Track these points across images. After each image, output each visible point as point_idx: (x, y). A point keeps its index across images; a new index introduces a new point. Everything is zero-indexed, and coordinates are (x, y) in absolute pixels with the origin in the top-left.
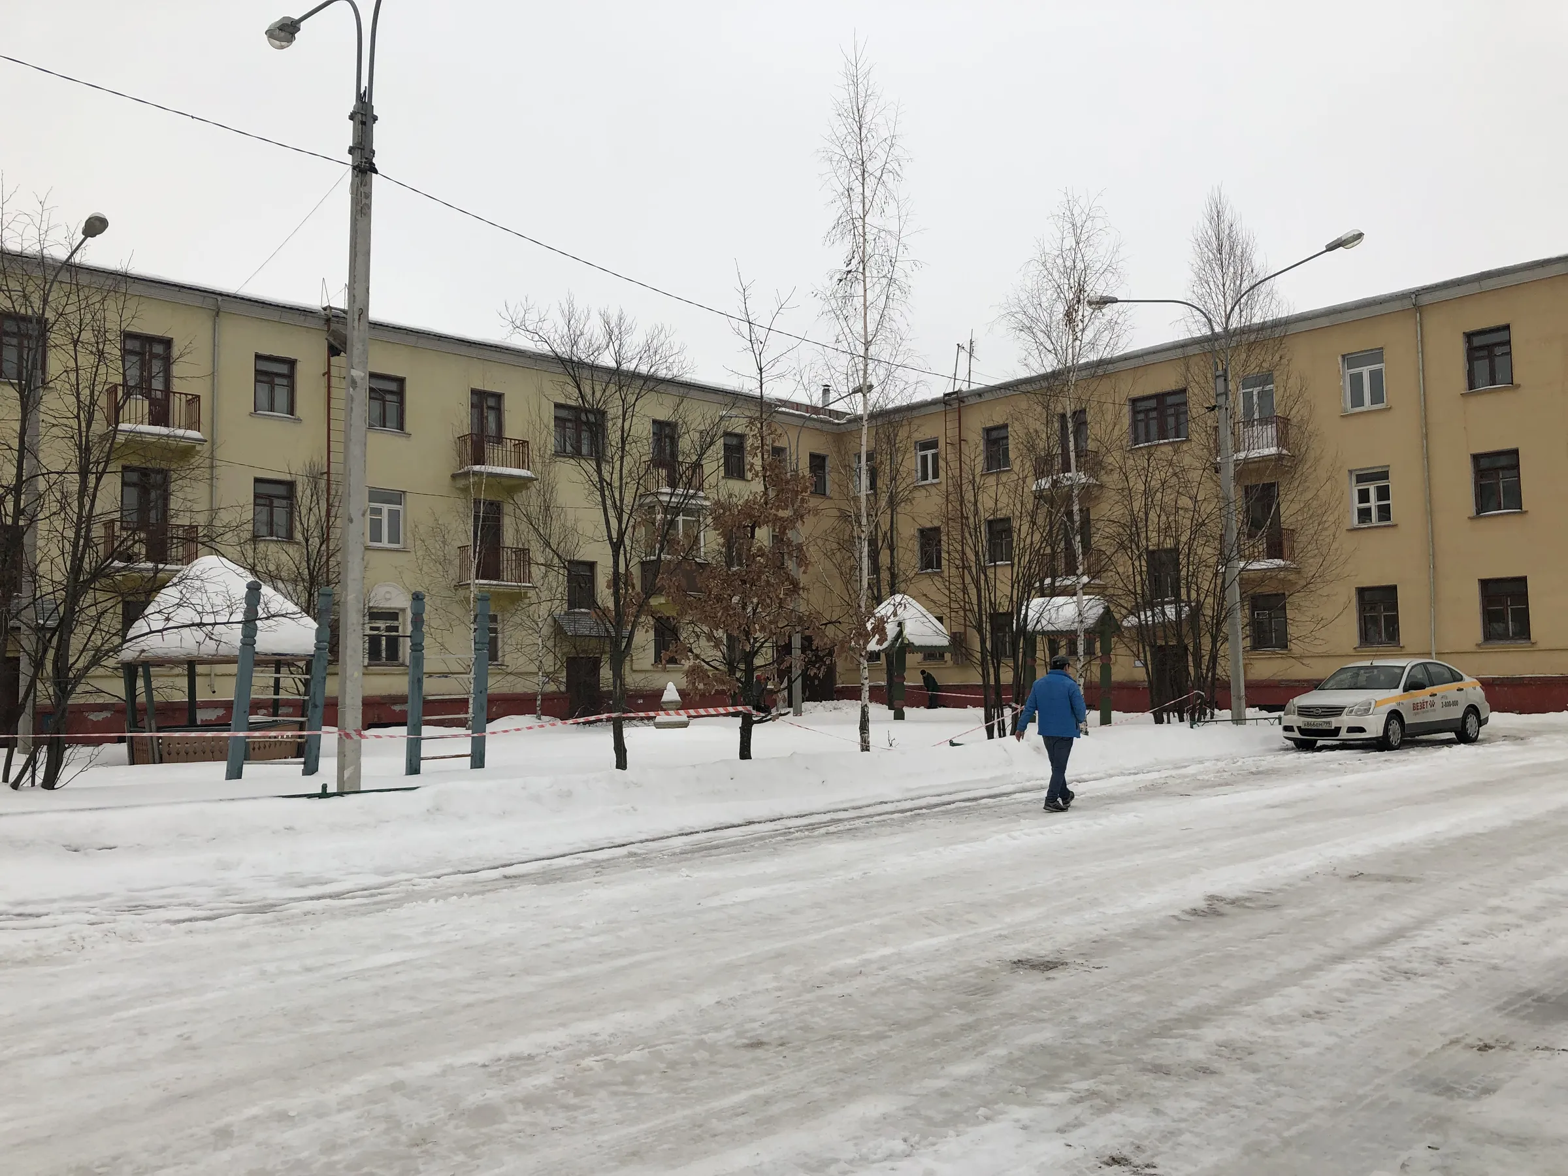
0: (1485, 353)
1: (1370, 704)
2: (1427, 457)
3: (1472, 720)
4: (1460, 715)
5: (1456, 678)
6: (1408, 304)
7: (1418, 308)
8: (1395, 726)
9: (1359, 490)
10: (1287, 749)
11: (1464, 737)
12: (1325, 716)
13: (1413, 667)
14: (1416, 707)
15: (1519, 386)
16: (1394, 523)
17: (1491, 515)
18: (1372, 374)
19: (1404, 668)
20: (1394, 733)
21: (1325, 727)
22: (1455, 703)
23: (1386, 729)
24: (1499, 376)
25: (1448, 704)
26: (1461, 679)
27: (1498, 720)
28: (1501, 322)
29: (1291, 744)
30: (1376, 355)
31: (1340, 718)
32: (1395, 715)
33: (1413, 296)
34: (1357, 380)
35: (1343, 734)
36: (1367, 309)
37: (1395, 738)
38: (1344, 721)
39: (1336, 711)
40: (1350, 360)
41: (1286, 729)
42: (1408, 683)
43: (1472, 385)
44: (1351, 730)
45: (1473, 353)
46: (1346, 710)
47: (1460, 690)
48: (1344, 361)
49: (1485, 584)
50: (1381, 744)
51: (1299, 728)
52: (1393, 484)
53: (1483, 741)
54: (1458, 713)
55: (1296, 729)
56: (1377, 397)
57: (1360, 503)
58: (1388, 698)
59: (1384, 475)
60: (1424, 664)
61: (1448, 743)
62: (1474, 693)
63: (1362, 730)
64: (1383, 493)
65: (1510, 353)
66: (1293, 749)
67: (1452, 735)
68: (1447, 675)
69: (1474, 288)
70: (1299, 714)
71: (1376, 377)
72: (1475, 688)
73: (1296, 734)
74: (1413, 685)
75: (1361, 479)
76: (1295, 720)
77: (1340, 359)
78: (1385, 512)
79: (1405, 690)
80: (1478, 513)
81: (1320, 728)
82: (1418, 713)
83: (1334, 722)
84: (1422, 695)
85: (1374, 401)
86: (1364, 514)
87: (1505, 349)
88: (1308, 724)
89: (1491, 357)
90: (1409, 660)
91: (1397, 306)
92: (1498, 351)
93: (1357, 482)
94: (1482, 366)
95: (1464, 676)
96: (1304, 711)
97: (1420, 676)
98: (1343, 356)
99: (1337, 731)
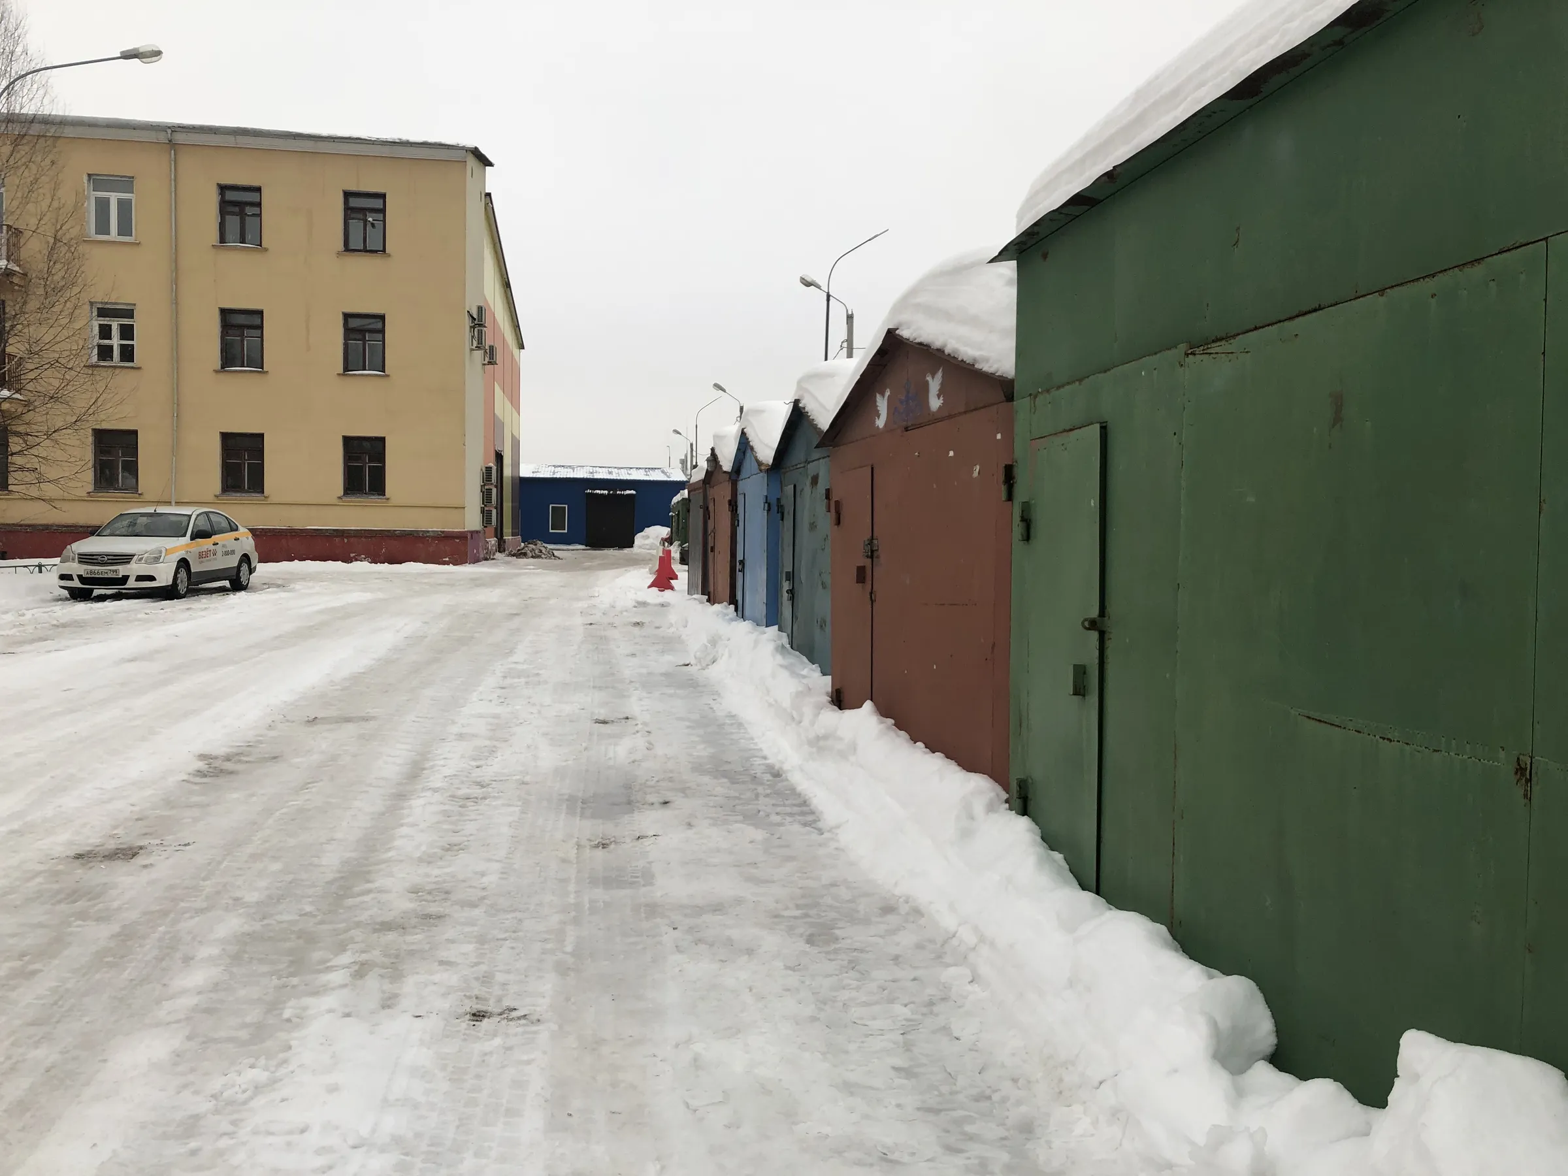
0: (237, 209)
1: (161, 552)
2: (176, 302)
3: (245, 568)
4: (236, 565)
5: (233, 528)
6: (162, 137)
7: (172, 144)
8: (183, 574)
9: (100, 325)
10: (60, 599)
11: (238, 585)
12: (112, 564)
13: (198, 515)
14: (202, 555)
15: (266, 250)
16: (139, 366)
17: (236, 371)
18: (121, 203)
19: (190, 516)
20: (182, 581)
21: (110, 575)
22: (233, 552)
23: (175, 578)
24: (249, 237)
25: (227, 553)
26: (237, 530)
27: (264, 570)
28: (255, 184)
29: (66, 593)
30: (126, 183)
31: (128, 566)
32: (183, 563)
33: (169, 131)
34: (102, 207)
35: (132, 583)
36: (121, 131)
37: (182, 588)
38: (133, 569)
39: (126, 559)
40: (98, 181)
41: (63, 577)
42: (195, 530)
43: (222, 239)
44: (140, 578)
45: (226, 207)
46: (136, 557)
47: (236, 539)
48: (89, 180)
49: (226, 437)
50: (168, 593)
51: (80, 577)
52: (138, 324)
53: (255, 590)
54: (233, 562)
55: (75, 577)
56: (125, 228)
57: (101, 338)
58: (178, 546)
59: (129, 314)
60: (207, 513)
61: (222, 590)
62: (248, 544)
63: (152, 578)
64: (127, 332)
65: (260, 215)
66: (67, 599)
67: (227, 583)
68: (225, 524)
69: (230, 141)
70: (80, 562)
71: (125, 208)
72: (248, 538)
73: (76, 584)
74: (199, 535)
75: (102, 313)
76: (76, 568)
77: (85, 178)
78: (128, 354)
79: (192, 538)
80: (223, 367)
81: (106, 576)
82: (202, 562)
83: (122, 570)
84: (205, 544)
85: (120, 233)
86: (105, 353)
87: (256, 210)
88: (91, 572)
89: (242, 215)
90: (193, 509)
91: (151, 136)
92: (249, 210)
93: (99, 316)
94: (233, 222)
95: (240, 527)
96: (85, 559)
97: (204, 525)
98: (89, 175)
99: (125, 578)
